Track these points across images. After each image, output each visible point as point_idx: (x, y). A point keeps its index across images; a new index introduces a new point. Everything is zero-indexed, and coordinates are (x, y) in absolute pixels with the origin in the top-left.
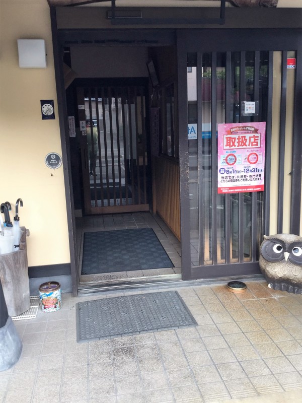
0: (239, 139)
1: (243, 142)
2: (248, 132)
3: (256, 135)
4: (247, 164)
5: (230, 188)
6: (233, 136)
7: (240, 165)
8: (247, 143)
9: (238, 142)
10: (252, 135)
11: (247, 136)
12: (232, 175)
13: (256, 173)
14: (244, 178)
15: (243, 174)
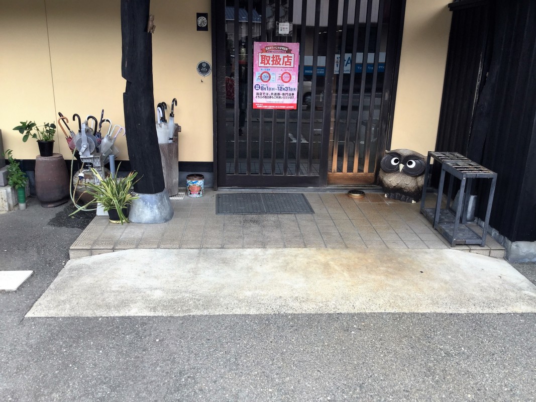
0: (273, 57)
1: (276, 61)
2: (282, 51)
3: (290, 55)
4: (280, 82)
5: (264, 104)
6: (267, 54)
7: (274, 83)
8: (281, 62)
9: (273, 61)
10: (286, 55)
11: (282, 56)
12: (266, 92)
13: (289, 92)
14: (278, 95)
15: (277, 92)
